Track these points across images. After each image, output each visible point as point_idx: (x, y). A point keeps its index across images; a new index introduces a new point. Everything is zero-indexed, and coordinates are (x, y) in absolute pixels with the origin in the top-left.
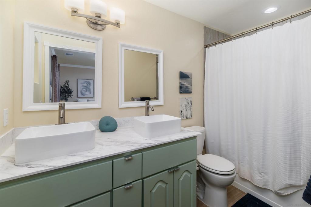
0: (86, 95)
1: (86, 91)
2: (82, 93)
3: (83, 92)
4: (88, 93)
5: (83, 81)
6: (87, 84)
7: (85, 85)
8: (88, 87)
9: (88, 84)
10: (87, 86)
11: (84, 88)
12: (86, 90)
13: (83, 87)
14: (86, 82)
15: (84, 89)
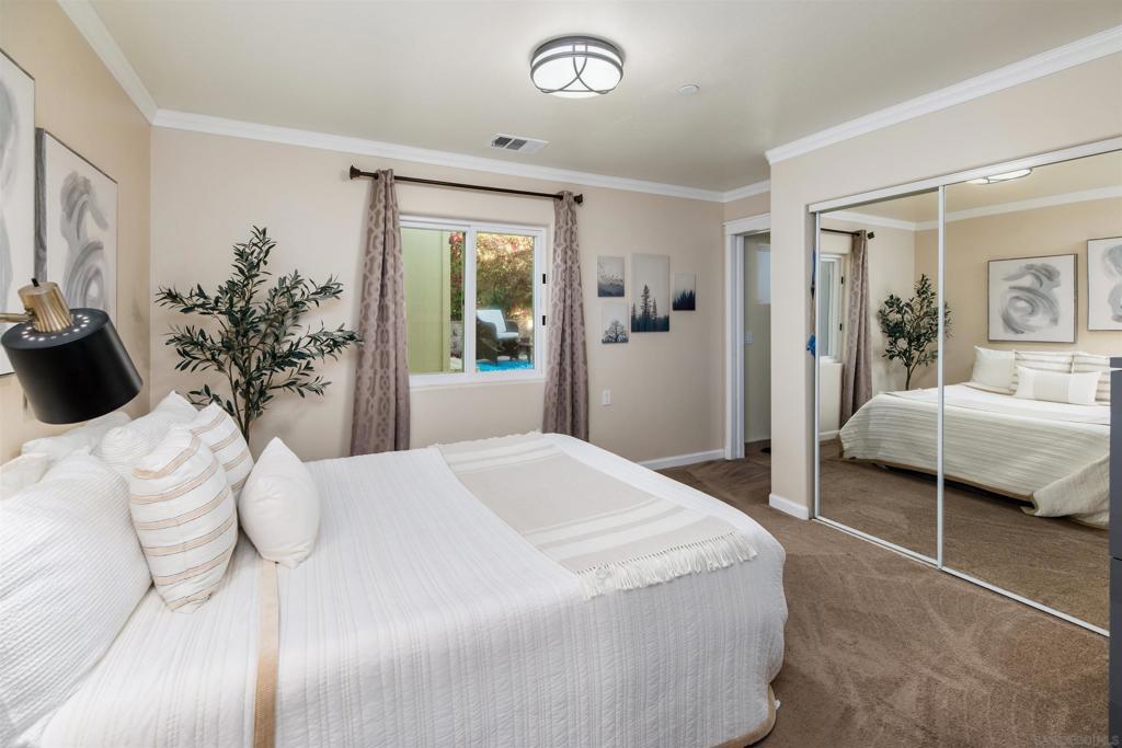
0: (1031, 329)
1: (1032, 313)
2: (1008, 323)
3: (1016, 316)
4: (1039, 320)
5: (1013, 267)
6: (1038, 278)
7: (1027, 281)
8: (1041, 290)
9: (1043, 278)
10: (1036, 285)
11: (1017, 298)
12: (1030, 310)
13: (1015, 294)
14: (1030, 267)
15: (1022, 304)
